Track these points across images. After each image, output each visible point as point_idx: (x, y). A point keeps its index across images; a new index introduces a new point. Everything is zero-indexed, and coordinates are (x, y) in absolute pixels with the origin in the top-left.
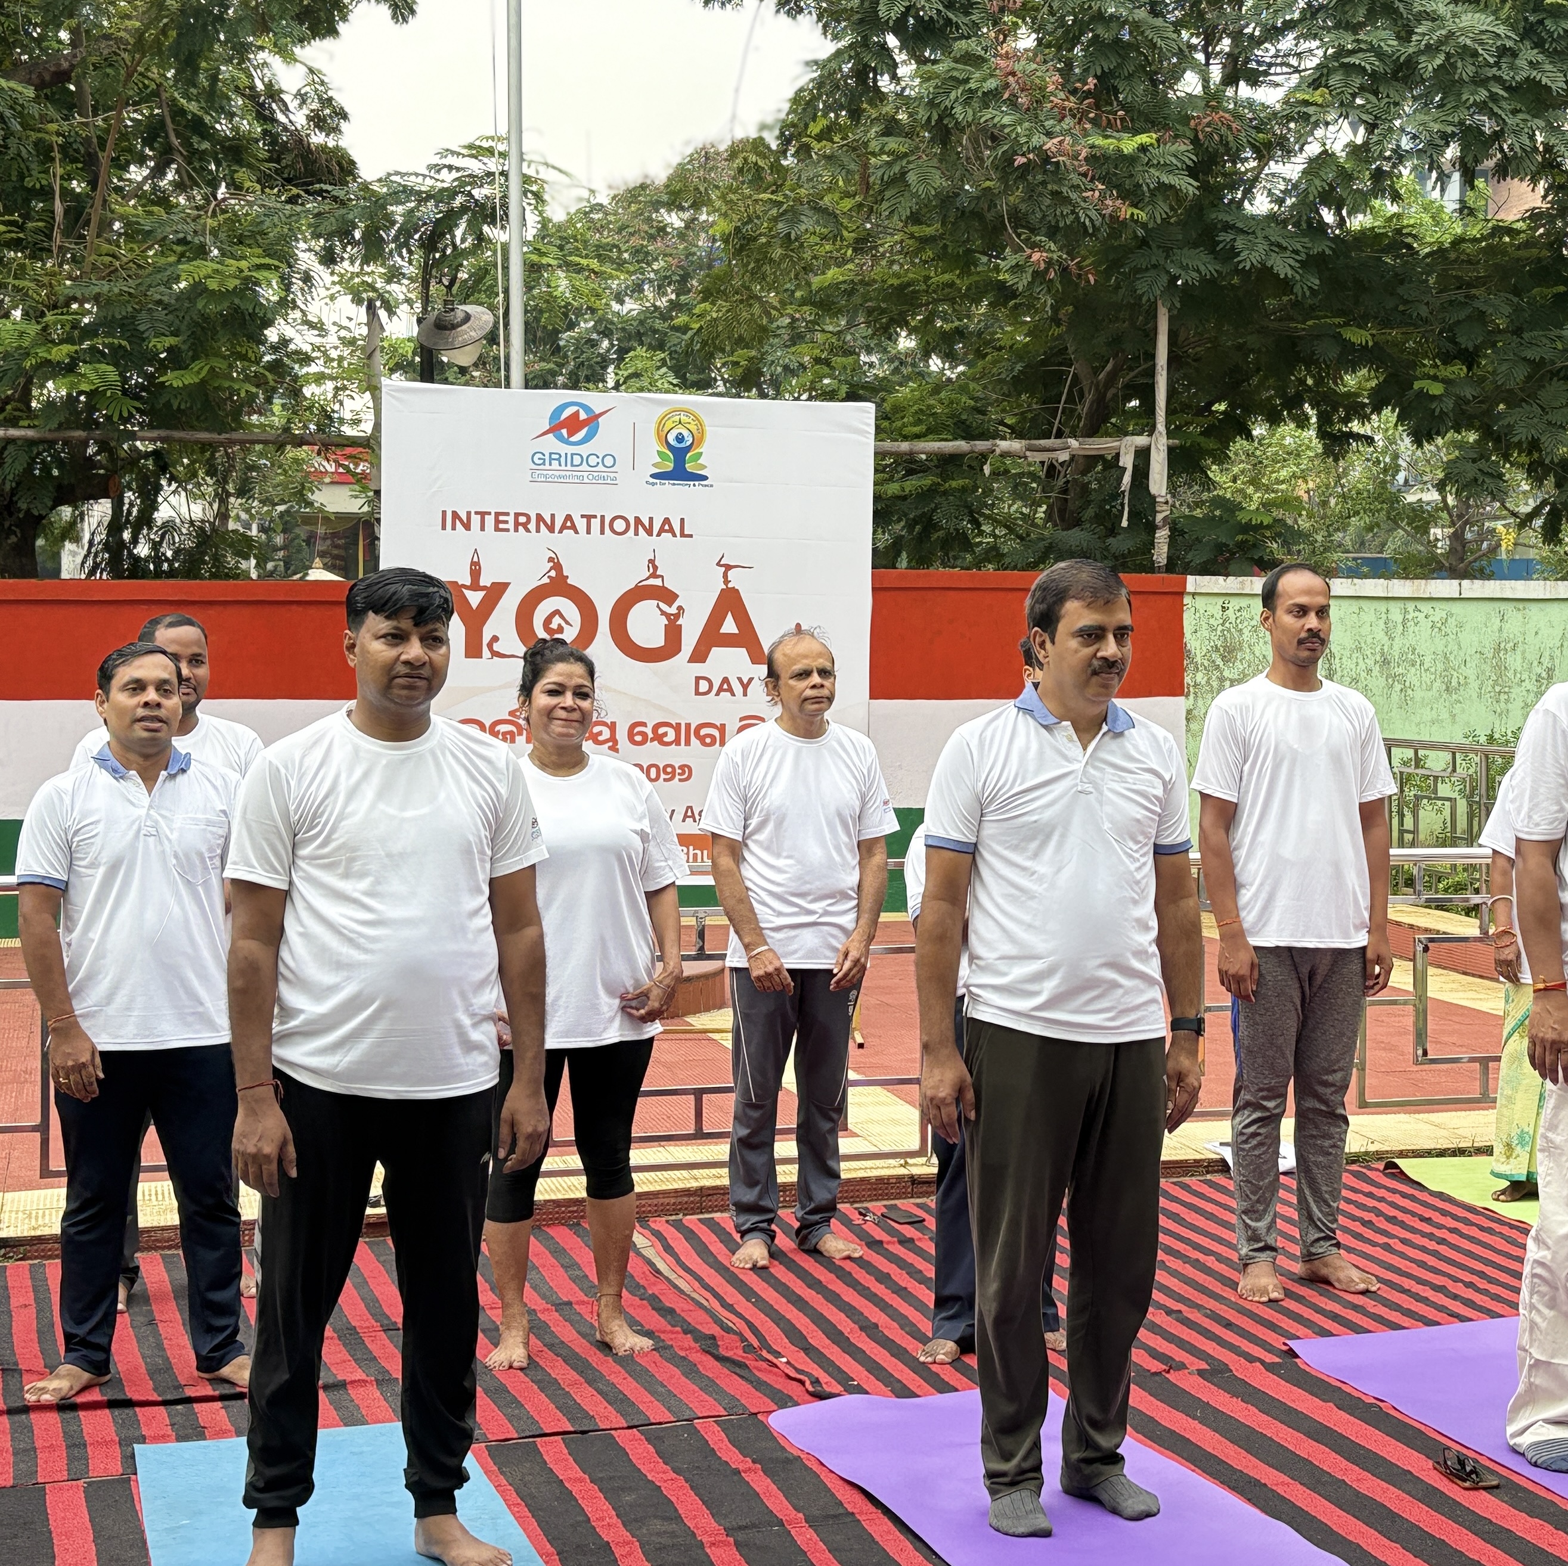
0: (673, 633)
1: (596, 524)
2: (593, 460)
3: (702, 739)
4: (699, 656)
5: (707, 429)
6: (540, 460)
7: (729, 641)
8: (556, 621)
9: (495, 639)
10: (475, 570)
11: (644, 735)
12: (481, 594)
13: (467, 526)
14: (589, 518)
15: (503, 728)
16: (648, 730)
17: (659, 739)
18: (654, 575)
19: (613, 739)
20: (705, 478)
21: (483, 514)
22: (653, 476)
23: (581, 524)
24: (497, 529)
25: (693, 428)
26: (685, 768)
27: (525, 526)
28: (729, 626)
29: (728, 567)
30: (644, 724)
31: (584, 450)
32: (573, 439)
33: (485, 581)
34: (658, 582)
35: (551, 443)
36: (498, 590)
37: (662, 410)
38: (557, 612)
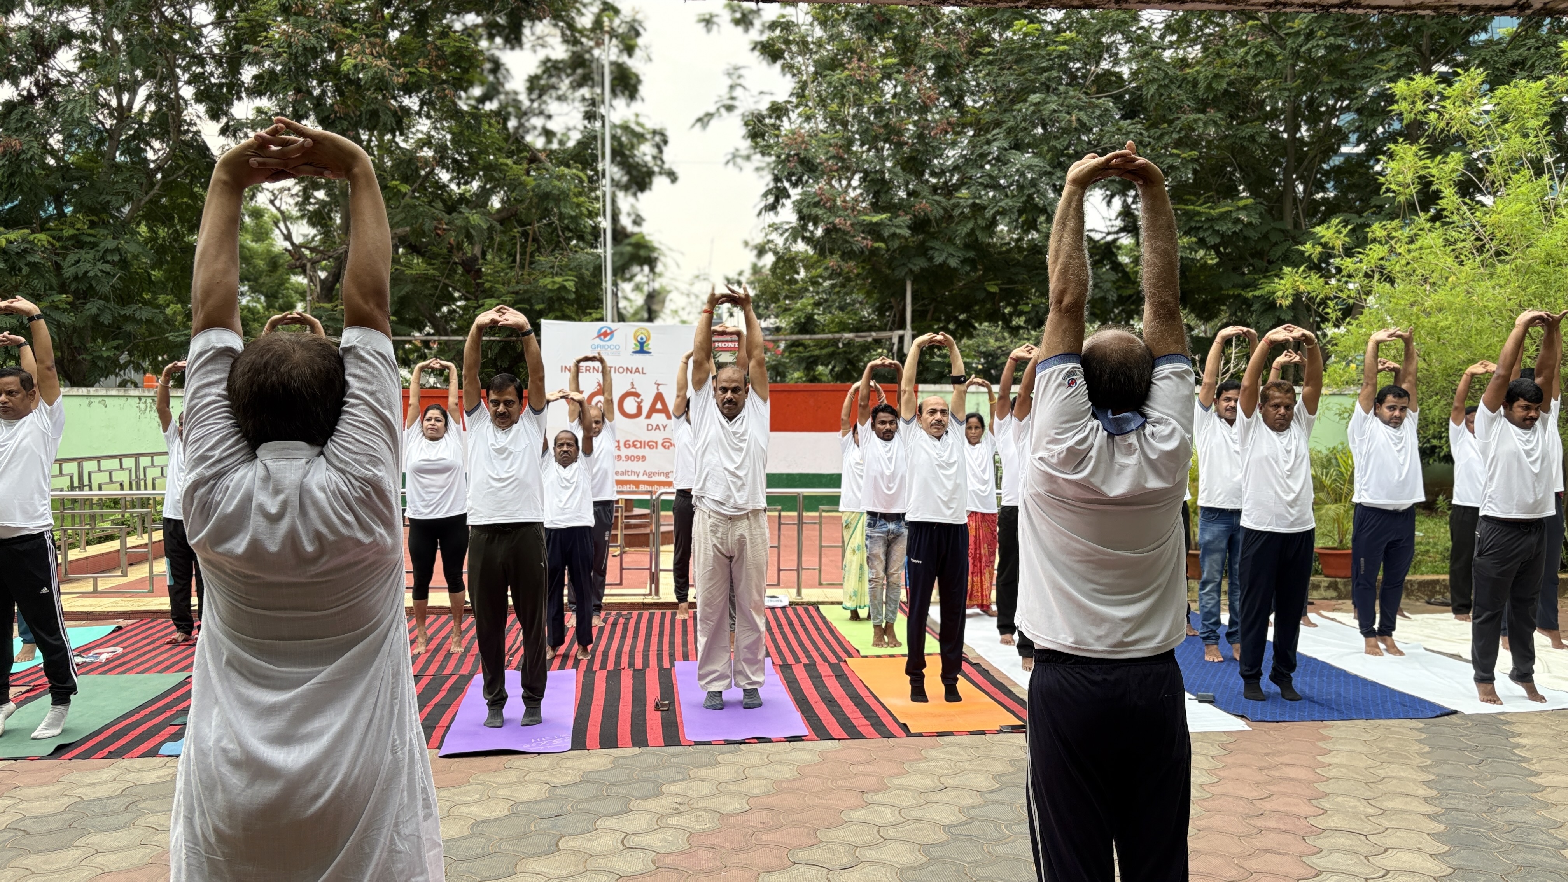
0: (640, 408)
2: (612, 347)
3: (649, 446)
4: (648, 416)
5: (651, 335)
6: (594, 347)
7: (659, 411)
16: (631, 443)
17: (634, 446)
18: (633, 388)
20: (650, 353)
22: (633, 352)
25: (646, 335)
26: (644, 458)
28: (659, 406)
29: (658, 385)
31: (609, 343)
32: (606, 339)
35: (598, 341)
37: (635, 329)
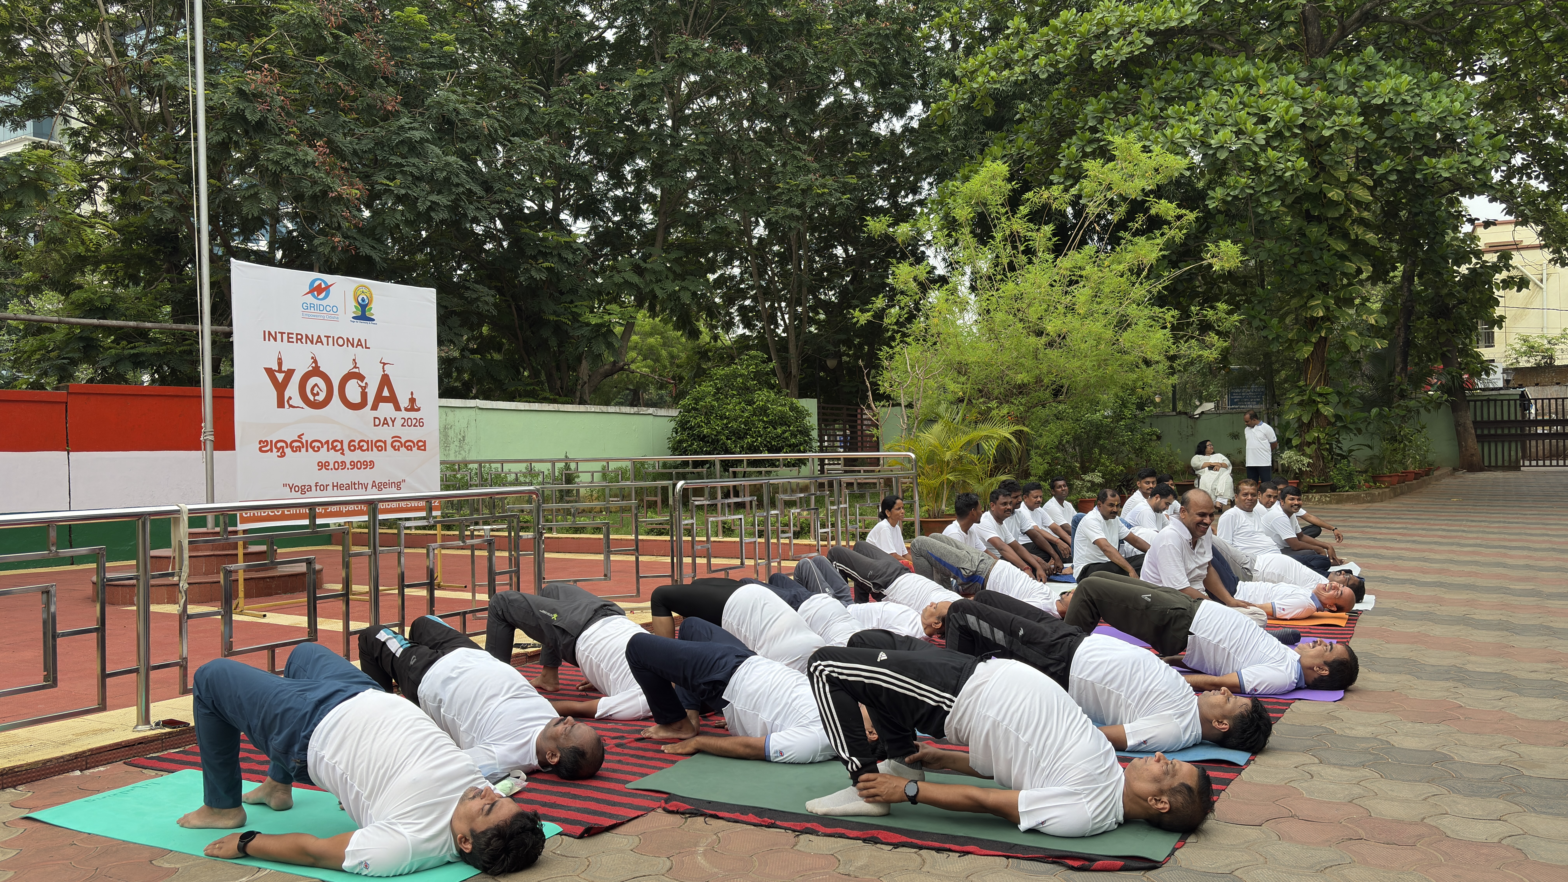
0: (364, 395)
1: (330, 340)
2: (328, 308)
3: (377, 447)
4: (375, 407)
5: (374, 297)
6: (307, 307)
7: (386, 400)
8: (316, 390)
9: (290, 398)
10: (280, 363)
12: (282, 375)
13: (275, 340)
14: (328, 337)
15: (296, 444)
16: (356, 444)
17: (360, 448)
18: (355, 367)
19: (342, 449)
20: (374, 320)
21: (282, 333)
22: (353, 318)
23: (324, 340)
24: (288, 341)
25: (368, 296)
26: (371, 462)
27: (301, 340)
28: (386, 393)
29: (384, 364)
30: (354, 441)
31: (325, 303)
32: (320, 297)
33: (284, 368)
34: (357, 370)
35: (310, 299)
36: (290, 373)
37: (356, 286)
38: (316, 385)
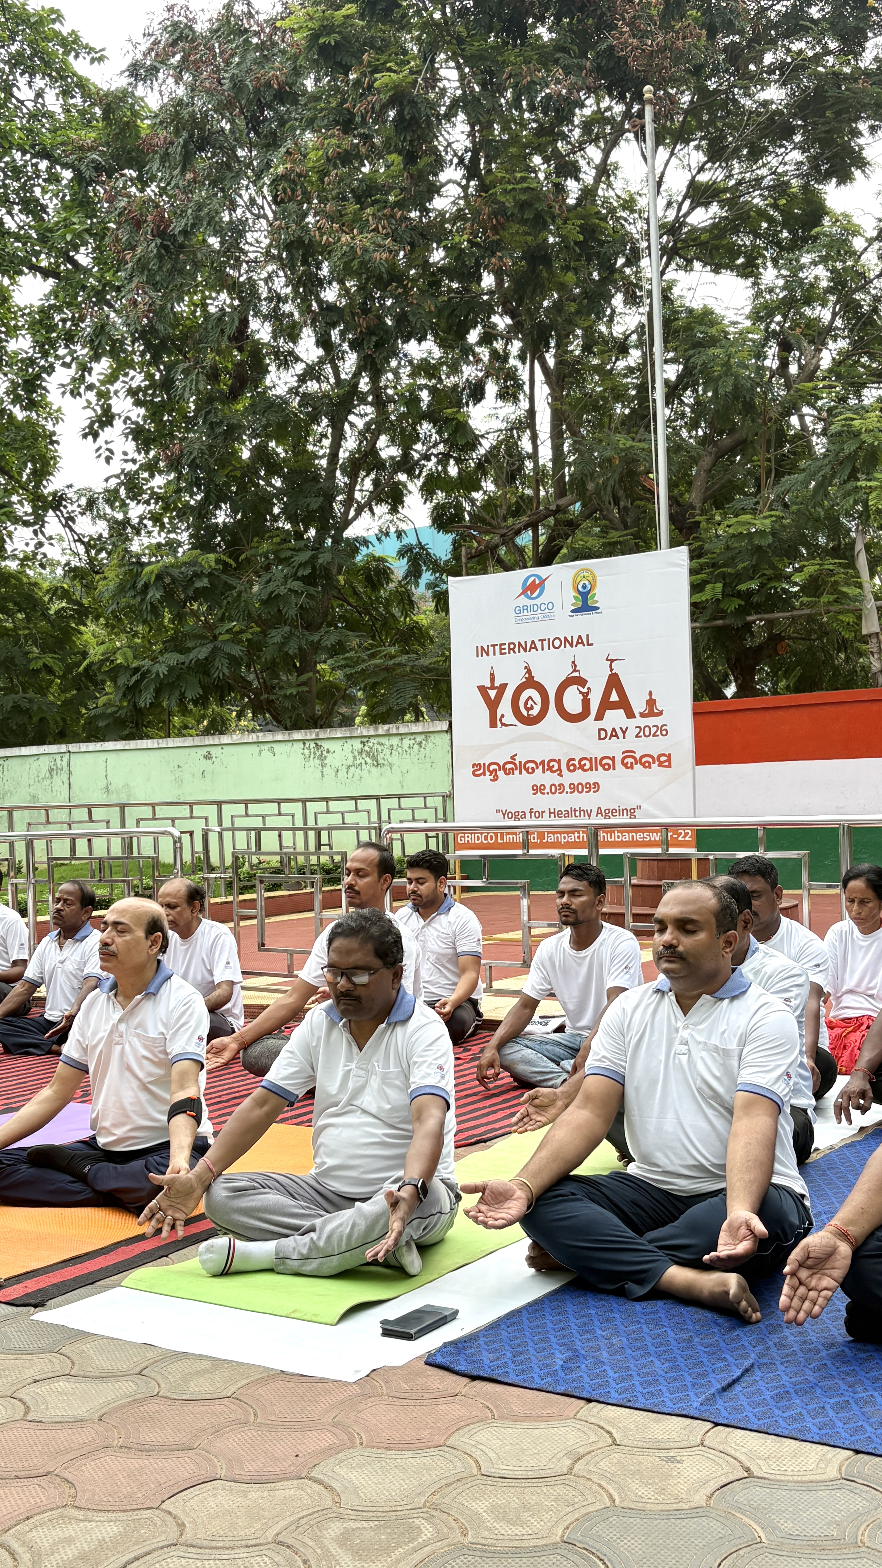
0: (586, 703)
1: (546, 643)
2: (543, 607)
3: (603, 766)
4: (600, 717)
5: (598, 578)
6: (519, 610)
7: (615, 706)
8: (530, 702)
9: (503, 716)
10: (492, 679)
11: (574, 765)
12: (495, 691)
13: (488, 654)
14: (542, 640)
15: (509, 766)
16: (576, 763)
17: (582, 767)
18: (575, 671)
19: (559, 769)
20: (598, 608)
21: (494, 646)
22: (572, 611)
23: (539, 644)
24: (501, 654)
25: (590, 579)
26: (596, 784)
27: (513, 649)
28: (614, 697)
29: (612, 661)
30: (574, 759)
31: (538, 602)
32: (534, 595)
33: (497, 684)
34: (576, 674)
35: (524, 601)
36: (503, 688)
37: (575, 571)
38: (530, 698)
